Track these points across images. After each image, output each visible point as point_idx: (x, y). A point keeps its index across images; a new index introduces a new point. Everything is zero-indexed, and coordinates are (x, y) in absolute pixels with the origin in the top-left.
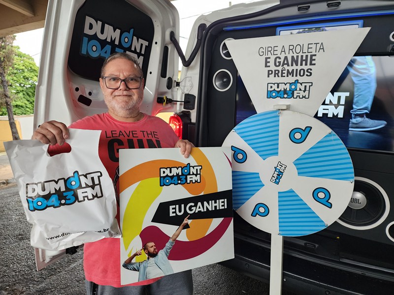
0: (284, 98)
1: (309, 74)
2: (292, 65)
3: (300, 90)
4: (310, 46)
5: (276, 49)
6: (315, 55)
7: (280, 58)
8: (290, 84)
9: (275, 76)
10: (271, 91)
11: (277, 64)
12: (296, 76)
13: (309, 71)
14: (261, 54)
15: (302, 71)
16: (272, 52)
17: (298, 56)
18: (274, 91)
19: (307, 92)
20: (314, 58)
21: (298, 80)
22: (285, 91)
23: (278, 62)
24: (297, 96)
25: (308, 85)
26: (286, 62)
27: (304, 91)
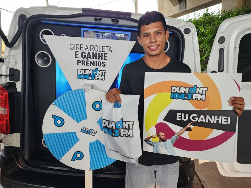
0: (89, 79)
1: (104, 65)
2: (93, 58)
3: (99, 75)
4: (103, 48)
5: (82, 46)
6: (107, 54)
7: (85, 53)
8: (93, 70)
9: (82, 65)
10: (80, 74)
11: (84, 57)
12: (96, 66)
13: (104, 63)
14: (72, 48)
15: (100, 63)
16: (79, 48)
17: (96, 53)
18: (82, 75)
19: (103, 77)
20: (106, 55)
21: (97, 68)
22: (90, 75)
23: (84, 55)
24: (97, 79)
25: (104, 72)
26: (89, 56)
27: (102, 76)
